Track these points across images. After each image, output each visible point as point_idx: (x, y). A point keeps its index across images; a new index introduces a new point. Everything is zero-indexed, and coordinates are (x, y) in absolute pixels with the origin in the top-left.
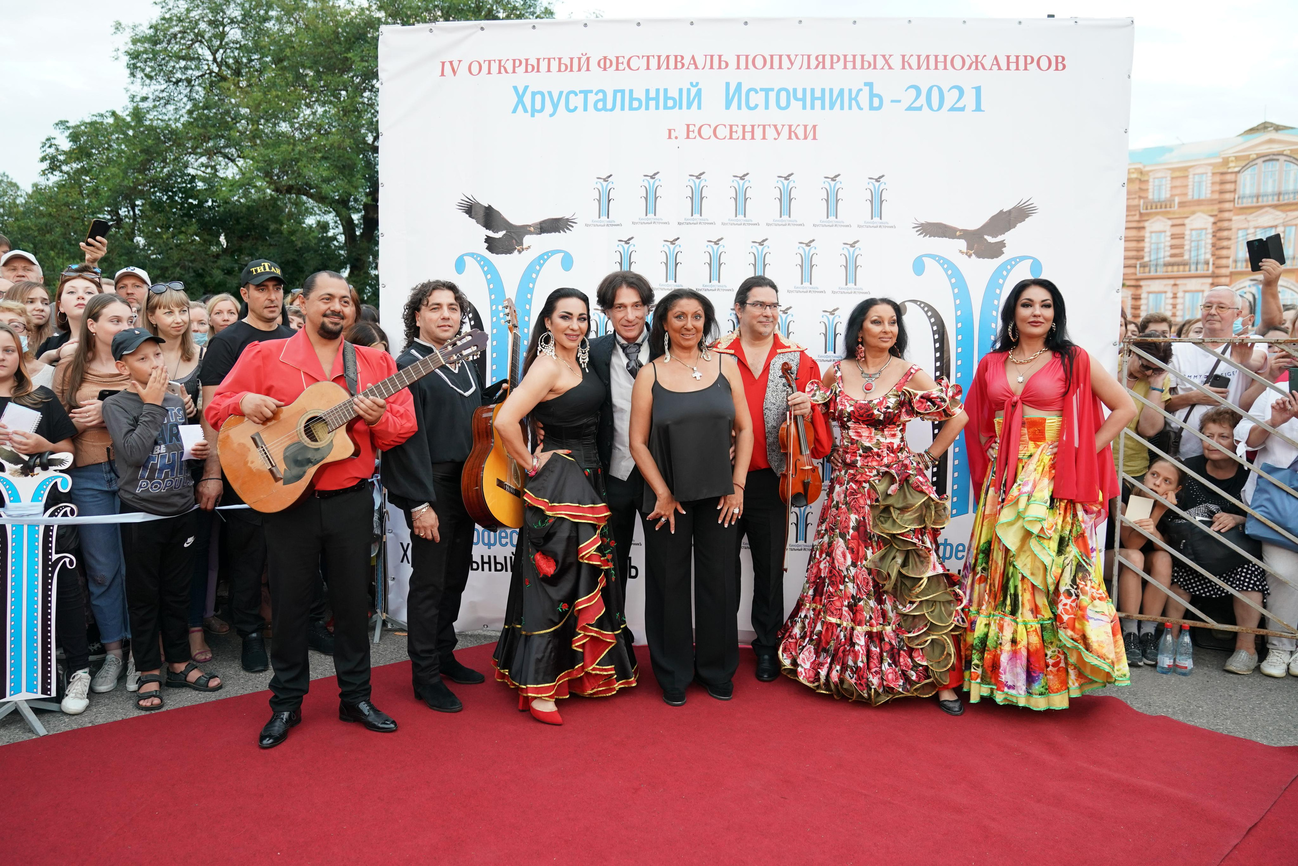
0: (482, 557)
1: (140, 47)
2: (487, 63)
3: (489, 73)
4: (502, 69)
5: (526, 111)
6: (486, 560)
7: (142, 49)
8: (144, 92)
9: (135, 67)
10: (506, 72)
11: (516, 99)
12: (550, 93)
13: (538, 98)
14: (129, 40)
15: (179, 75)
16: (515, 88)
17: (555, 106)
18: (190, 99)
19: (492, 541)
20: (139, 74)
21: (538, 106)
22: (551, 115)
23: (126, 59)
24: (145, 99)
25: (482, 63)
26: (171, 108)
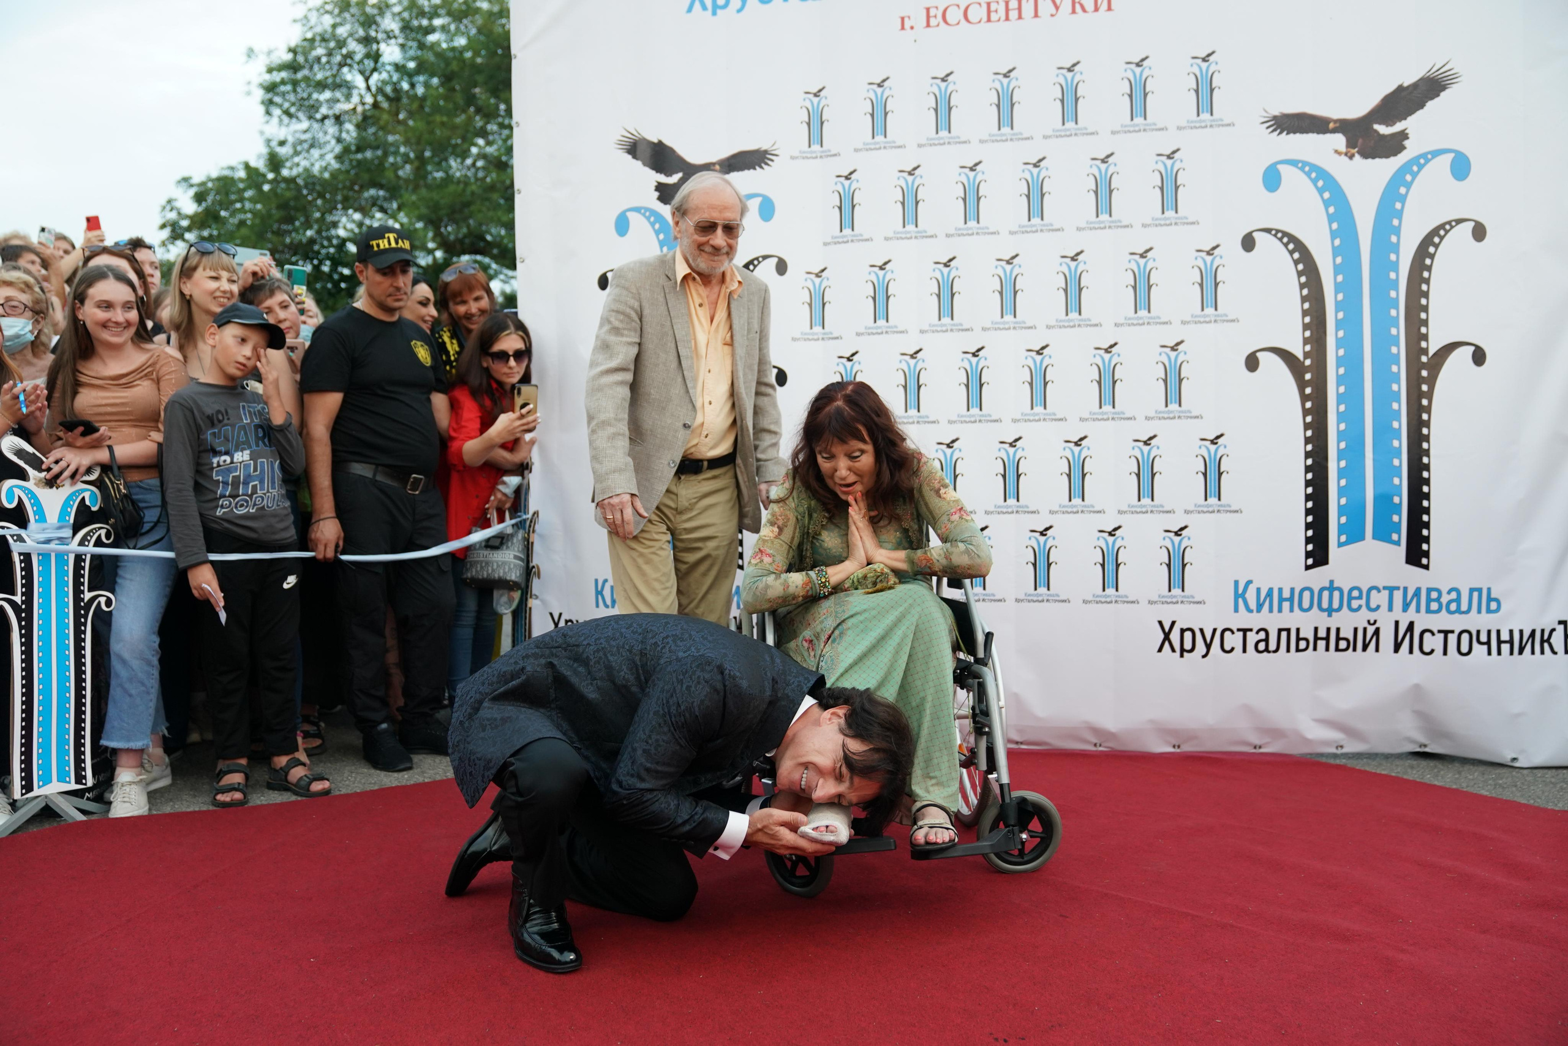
1: (277, 77)
7: (278, 80)
8: (282, 133)
9: (271, 102)
14: (264, 69)
15: (324, 110)
18: (339, 140)
20: (277, 112)
23: (260, 94)
24: (282, 143)
26: (316, 153)
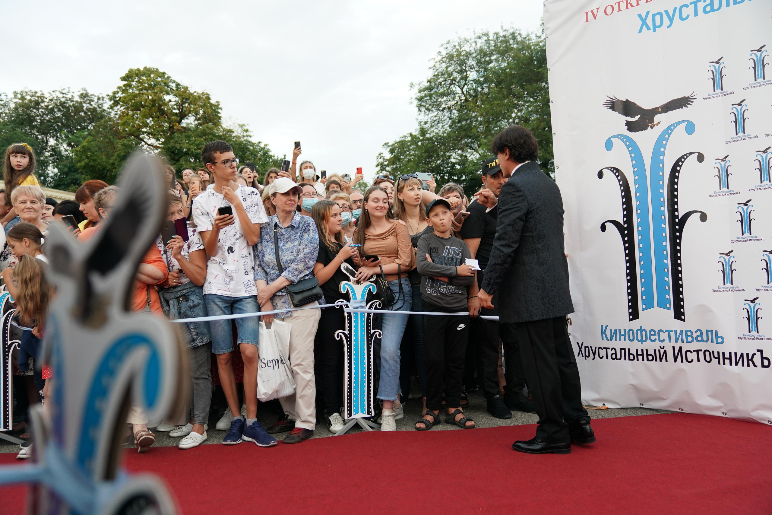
0: (637, 350)
1: (423, 94)
2: (617, 4)
3: (620, 10)
4: (629, 5)
5: (648, 28)
6: (640, 352)
8: (426, 118)
9: (421, 105)
10: (632, 6)
11: (641, 23)
12: (666, 12)
13: (658, 18)
14: (417, 91)
15: (443, 106)
16: (640, 16)
17: (671, 20)
18: (450, 118)
19: (644, 338)
20: (423, 109)
21: (658, 23)
22: (668, 27)
23: (416, 102)
24: (426, 123)
25: (614, 5)
26: (440, 125)
